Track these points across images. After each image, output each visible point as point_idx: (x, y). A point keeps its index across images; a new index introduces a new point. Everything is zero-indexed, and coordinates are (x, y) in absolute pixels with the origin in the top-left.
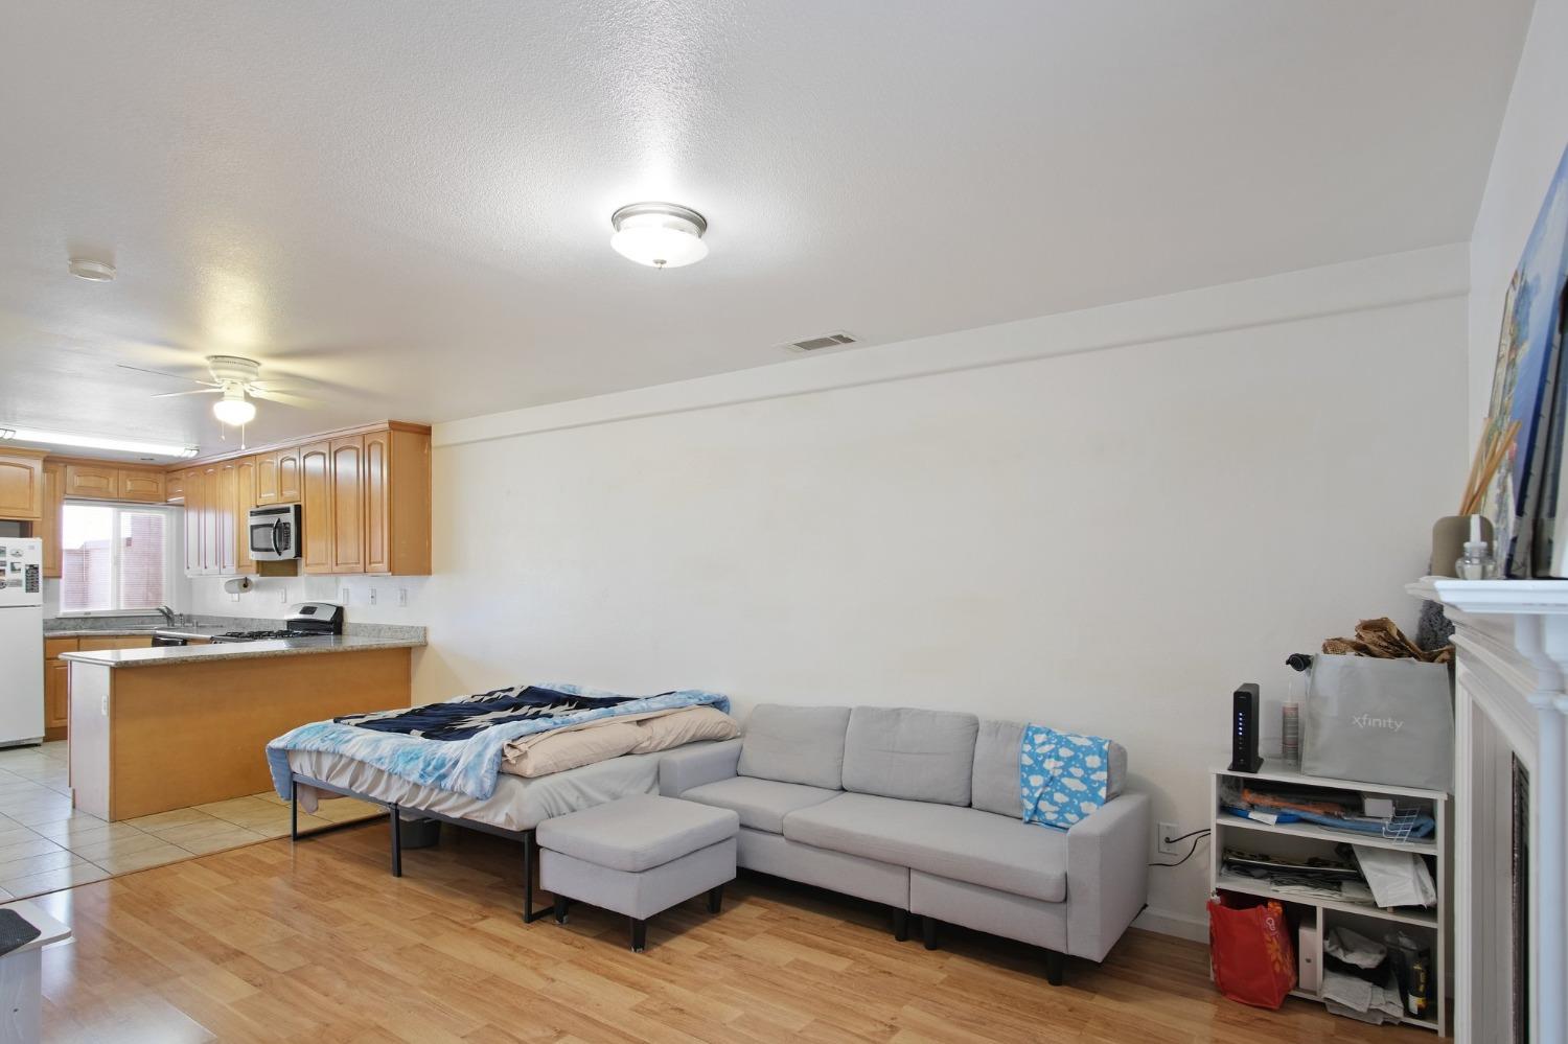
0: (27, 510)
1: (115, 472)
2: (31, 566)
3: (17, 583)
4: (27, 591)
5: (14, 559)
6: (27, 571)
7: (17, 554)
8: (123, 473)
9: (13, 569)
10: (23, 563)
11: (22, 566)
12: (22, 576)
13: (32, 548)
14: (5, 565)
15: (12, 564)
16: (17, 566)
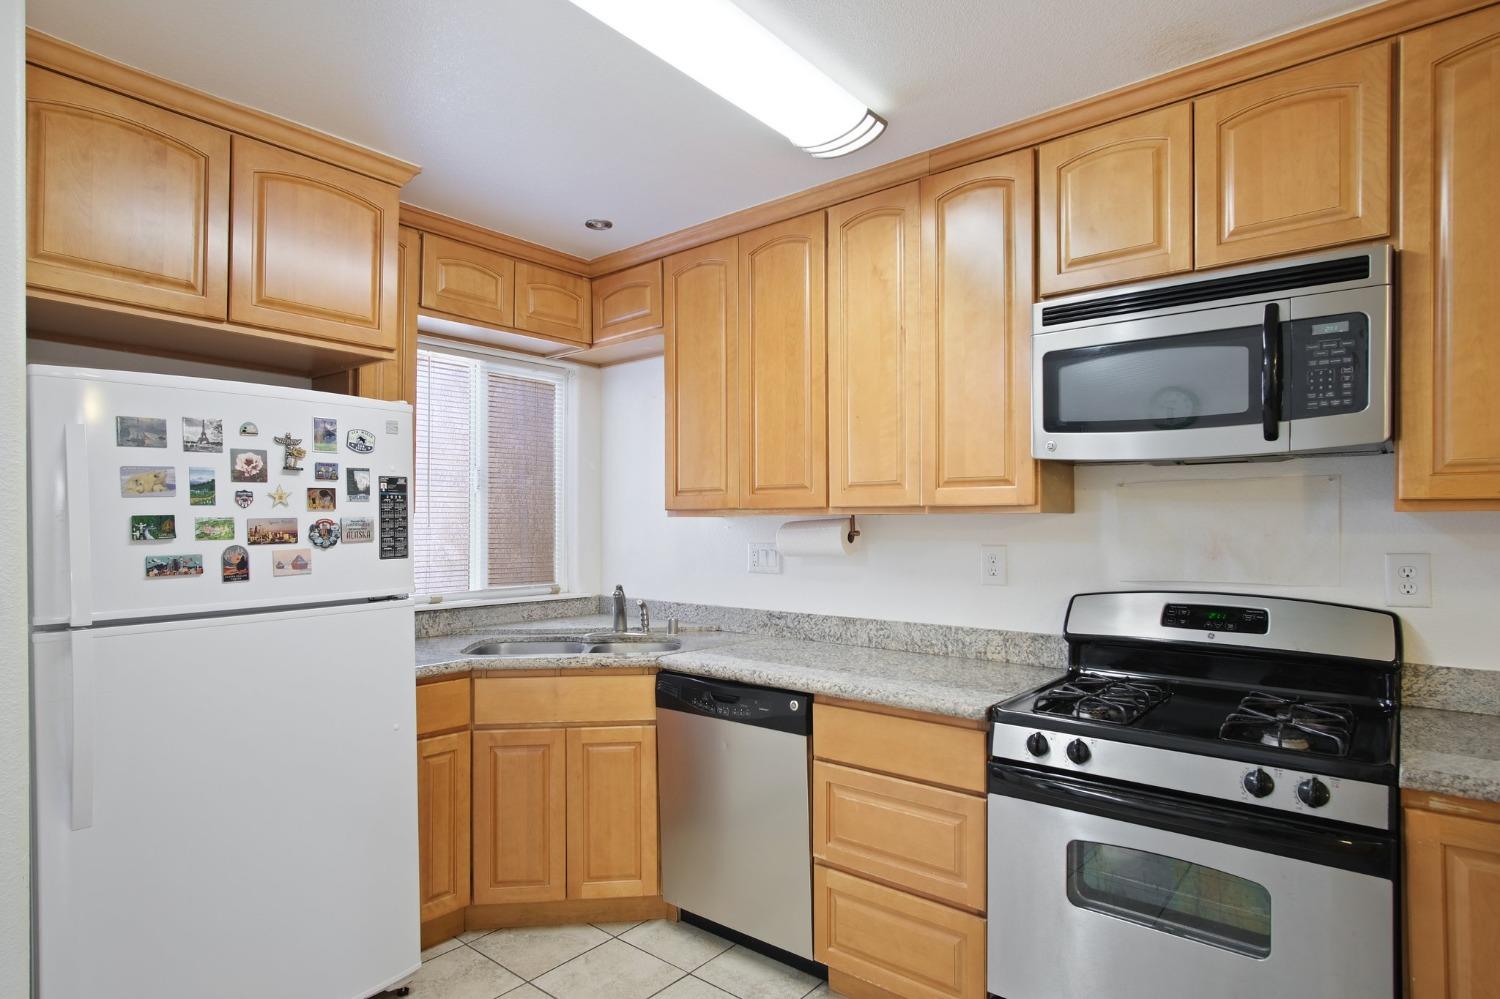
0: (363, 321)
1: (508, 263)
2: (392, 481)
3: (360, 531)
4: (384, 554)
5: (356, 460)
6: (382, 497)
7: (361, 445)
8: (523, 268)
9: (353, 490)
10: (375, 469)
11: (370, 481)
12: (369, 510)
13: (392, 428)
14: (334, 477)
15: (350, 473)
16: (361, 481)
